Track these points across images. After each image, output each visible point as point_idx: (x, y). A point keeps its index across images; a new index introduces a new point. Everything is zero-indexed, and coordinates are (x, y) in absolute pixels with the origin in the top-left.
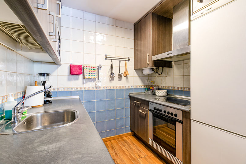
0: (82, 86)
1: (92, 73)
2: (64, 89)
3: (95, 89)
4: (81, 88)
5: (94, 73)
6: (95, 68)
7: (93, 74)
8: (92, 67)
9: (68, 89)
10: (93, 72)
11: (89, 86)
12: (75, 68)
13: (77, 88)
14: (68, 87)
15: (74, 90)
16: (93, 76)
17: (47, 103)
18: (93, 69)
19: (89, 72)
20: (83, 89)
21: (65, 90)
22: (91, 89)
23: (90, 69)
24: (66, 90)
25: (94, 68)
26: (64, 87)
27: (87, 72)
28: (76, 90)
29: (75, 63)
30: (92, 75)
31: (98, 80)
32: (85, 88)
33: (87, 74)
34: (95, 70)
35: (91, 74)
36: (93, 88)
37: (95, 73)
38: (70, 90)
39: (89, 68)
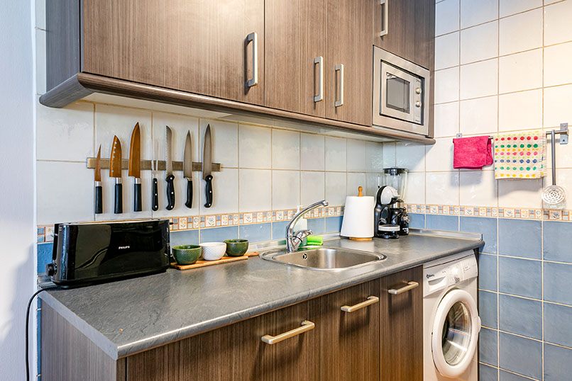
0: (493, 204)
1: (525, 158)
2: (441, 208)
3: (540, 217)
4: (489, 210)
5: (531, 159)
6: (536, 138)
7: (528, 161)
8: (522, 138)
9: (451, 209)
10: (529, 154)
11: (517, 206)
12: (465, 148)
13: (476, 210)
14: (453, 204)
15: (466, 214)
16: (528, 169)
17: (387, 237)
18: (529, 146)
19: (511, 157)
20: (495, 214)
21: (445, 214)
22: (525, 216)
23: (515, 146)
24: (446, 212)
25: (533, 142)
26: (440, 203)
27: (506, 157)
28: (473, 215)
29: (472, 131)
30: (525, 165)
31: (554, 183)
32: (501, 211)
33: (505, 165)
34: (536, 146)
35: (522, 161)
36: (532, 212)
37: (535, 157)
38: (457, 213)
39: (512, 142)
